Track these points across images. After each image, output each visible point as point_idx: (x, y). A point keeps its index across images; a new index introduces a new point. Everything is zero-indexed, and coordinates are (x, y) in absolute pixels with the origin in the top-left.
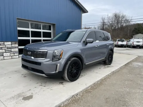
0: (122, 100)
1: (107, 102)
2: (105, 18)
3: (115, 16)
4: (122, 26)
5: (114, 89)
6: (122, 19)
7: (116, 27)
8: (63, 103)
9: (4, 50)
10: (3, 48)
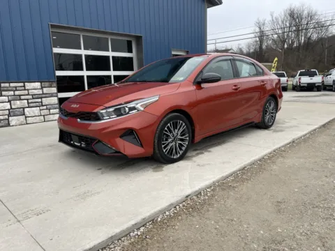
0: (322, 206)
1: (279, 211)
2: (266, 22)
3: (290, 16)
4: (309, 38)
5: (298, 180)
6: (308, 22)
7: (293, 43)
8: (163, 212)
9: (26, 101)
10: (22, 97)
